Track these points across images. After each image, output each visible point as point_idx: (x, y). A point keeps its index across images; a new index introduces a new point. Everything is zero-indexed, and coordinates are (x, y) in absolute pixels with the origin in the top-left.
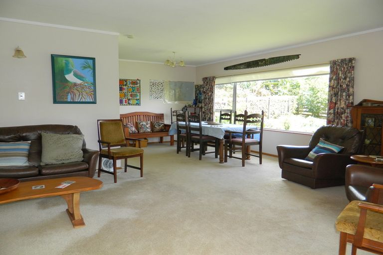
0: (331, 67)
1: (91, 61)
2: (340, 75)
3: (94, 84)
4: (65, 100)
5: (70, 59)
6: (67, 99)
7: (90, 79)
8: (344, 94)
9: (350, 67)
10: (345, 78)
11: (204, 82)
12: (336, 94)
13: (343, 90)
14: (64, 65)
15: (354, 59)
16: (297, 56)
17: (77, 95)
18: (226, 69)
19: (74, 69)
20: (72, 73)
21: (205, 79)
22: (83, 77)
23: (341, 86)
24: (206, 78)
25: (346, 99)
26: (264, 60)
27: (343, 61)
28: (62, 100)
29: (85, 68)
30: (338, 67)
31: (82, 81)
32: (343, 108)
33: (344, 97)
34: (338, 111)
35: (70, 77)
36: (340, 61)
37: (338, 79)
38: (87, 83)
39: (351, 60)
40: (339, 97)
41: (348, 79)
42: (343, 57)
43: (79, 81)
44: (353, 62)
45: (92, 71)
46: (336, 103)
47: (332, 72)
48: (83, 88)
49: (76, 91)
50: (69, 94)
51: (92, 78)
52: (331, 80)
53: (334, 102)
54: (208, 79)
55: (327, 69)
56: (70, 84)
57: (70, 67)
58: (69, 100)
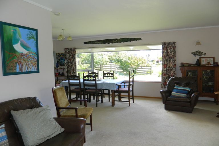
0: (163, 46)
1: (35, 32)
2: (168, 50)
3: (37, 54)
4: (14, 71)
5: (18, 28)
6: (16, 69)
7: (34, 49)
8: (171, 60)
9: (174, 46)
10: (171, 52)
11: (66, 51)
12: (167, 60)
13: (171, 58)
14: (12, 33)
15: (176, 42)
16: (140, 39)
17: (24, 65)
18: (86, 43)
19: (21, 39)
20: (19, 43)
21: (66, 49)
22: (29, 48)
23: (169, 56)
24: (68, 49)
25: (173, 63)
26: (117, 39)
27: (170, 43)
28: (11, 71)
29: (30, 38)
30: (167, 46)
31: (28, 51)
32: (171, 67)
33: (172, 62)
34: (168, 69)
35: (18, 47)
36: (168, 43)
37: (167, 52)
38: (32, 53)
39: (174, 43)
40: (168, 62)
41: (173, 53)
42: (170, 41)
43: (25, 52)
44: (175, 44)
45: (35, 41)
46: (167, 65)
47: (163, 48)
48: (28, 58)
49: (23, 61)
50: (18, 65)
51: (35, 48)
52: (163, 52)
53: (166, 64)
54: (69, 50)
55: (161, 47)
56: (18, 54)
57: (18, 37)
58: (18, 70)
